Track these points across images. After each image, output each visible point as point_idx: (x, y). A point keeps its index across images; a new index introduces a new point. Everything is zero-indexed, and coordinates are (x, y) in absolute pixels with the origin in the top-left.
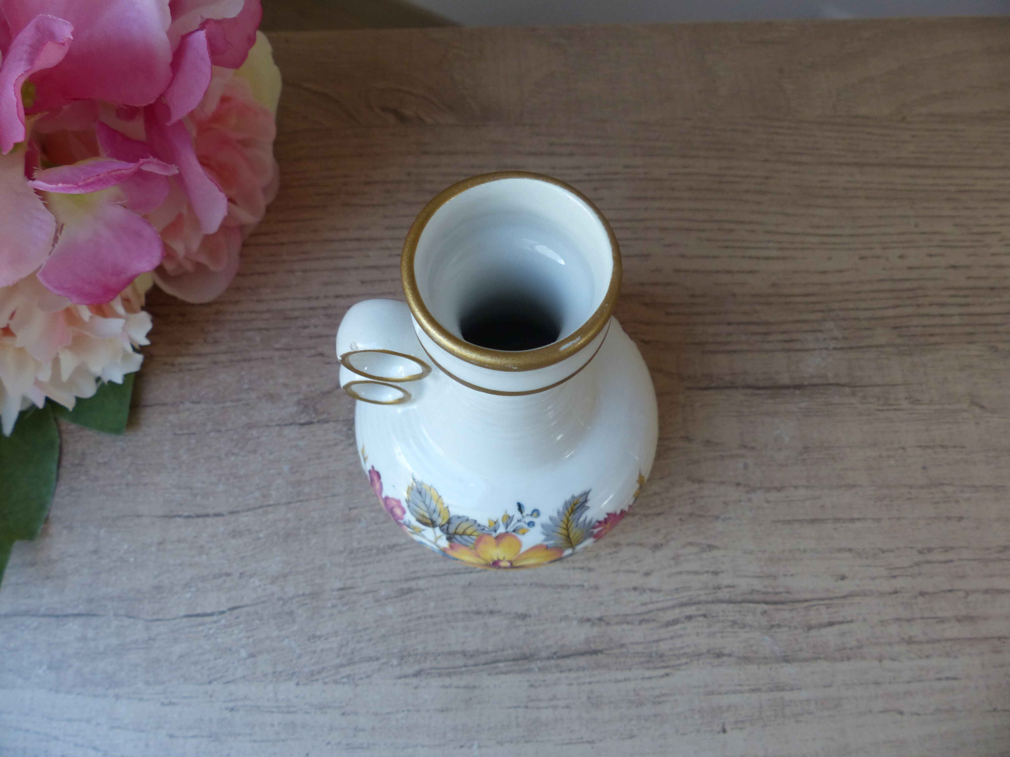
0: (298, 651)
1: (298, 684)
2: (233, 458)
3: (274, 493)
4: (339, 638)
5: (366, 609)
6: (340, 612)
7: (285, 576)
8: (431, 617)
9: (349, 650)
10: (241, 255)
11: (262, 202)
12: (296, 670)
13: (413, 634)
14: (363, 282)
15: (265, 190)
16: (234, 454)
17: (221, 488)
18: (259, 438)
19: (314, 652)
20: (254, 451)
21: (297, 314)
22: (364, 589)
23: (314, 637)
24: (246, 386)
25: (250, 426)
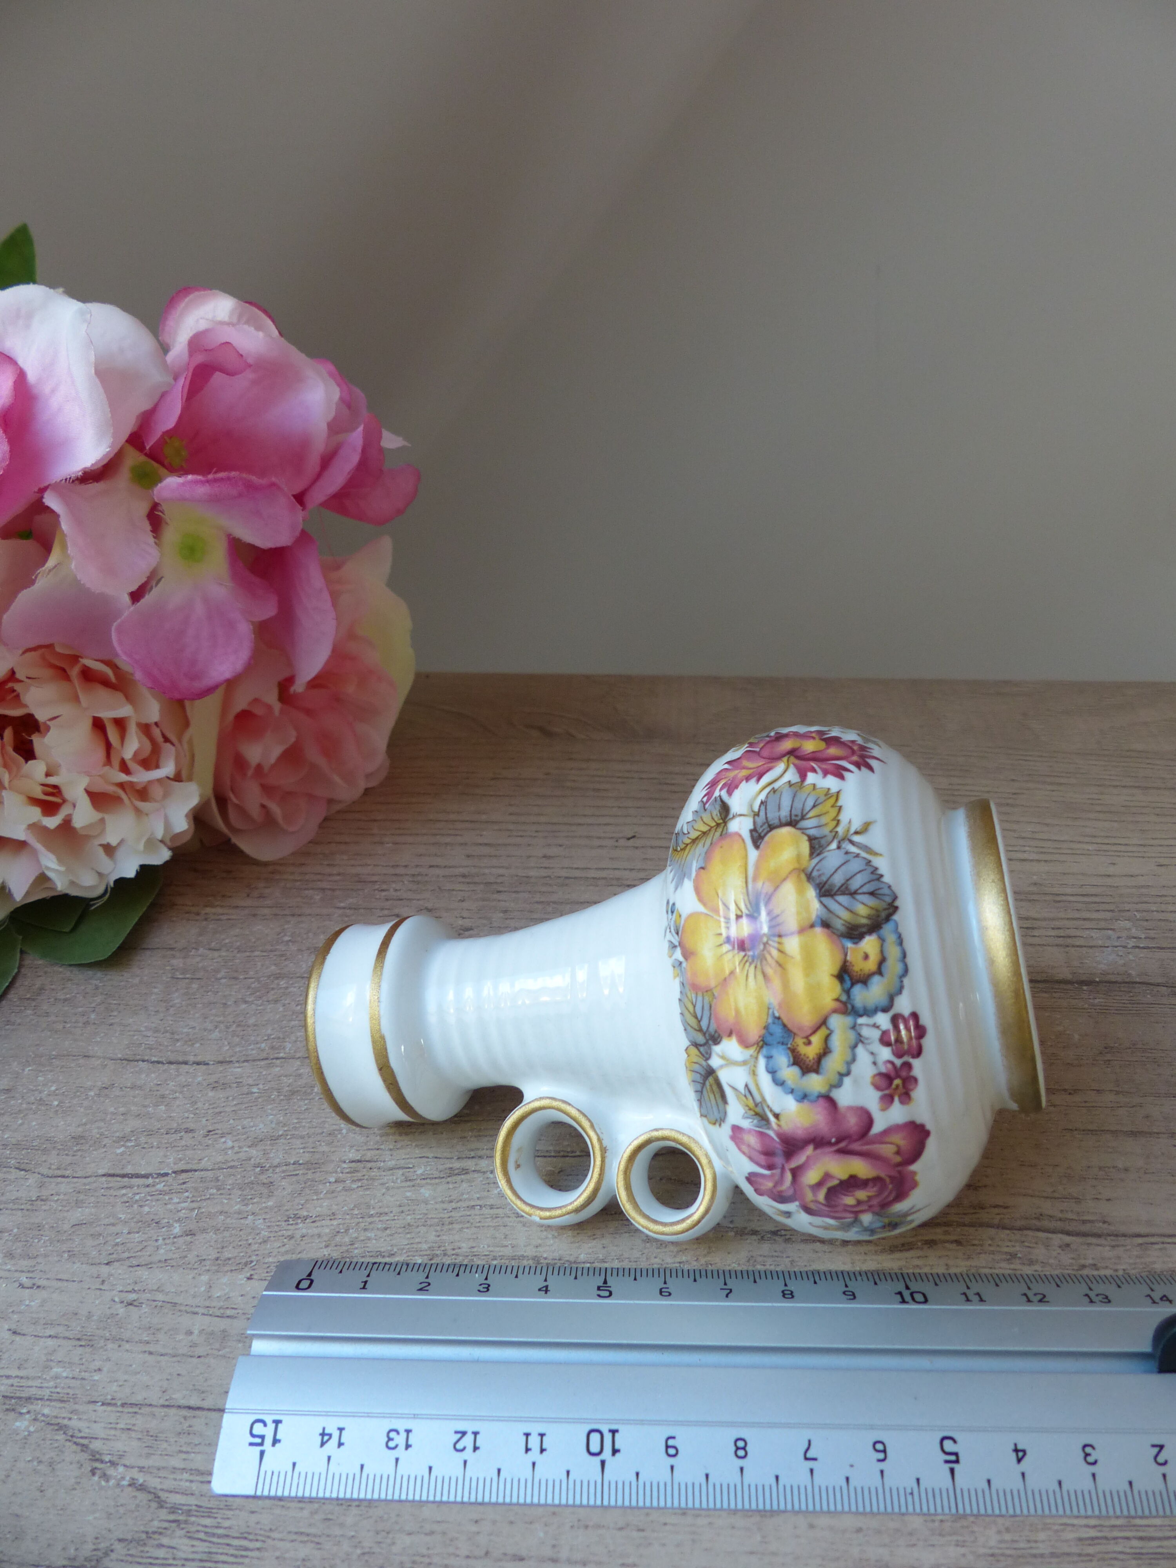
0: (265, 1233)
1: (250, 1278)
2: (244, 1006)
3: (288, 1046)
4: (335, 1223)
5: (388, 1189)
6: (345, 1189)
7: (274, 1139)
8: (492, 1207)
9: (347, 1240)
10: (321, 826)
11: (362, 785)
12: (254, 1258)
13: (457, 1226)
14: (468, 856)
15: (368, 776)
16: (246, 1002)
17: (216, 1034)
18: (287, 988)
19: (291, 1237)
20: (276, 1001)
21: (375, 878)
22: (391, 1164)
23: (296, 1217)
24: (287, 938)
25: (278, 977)
